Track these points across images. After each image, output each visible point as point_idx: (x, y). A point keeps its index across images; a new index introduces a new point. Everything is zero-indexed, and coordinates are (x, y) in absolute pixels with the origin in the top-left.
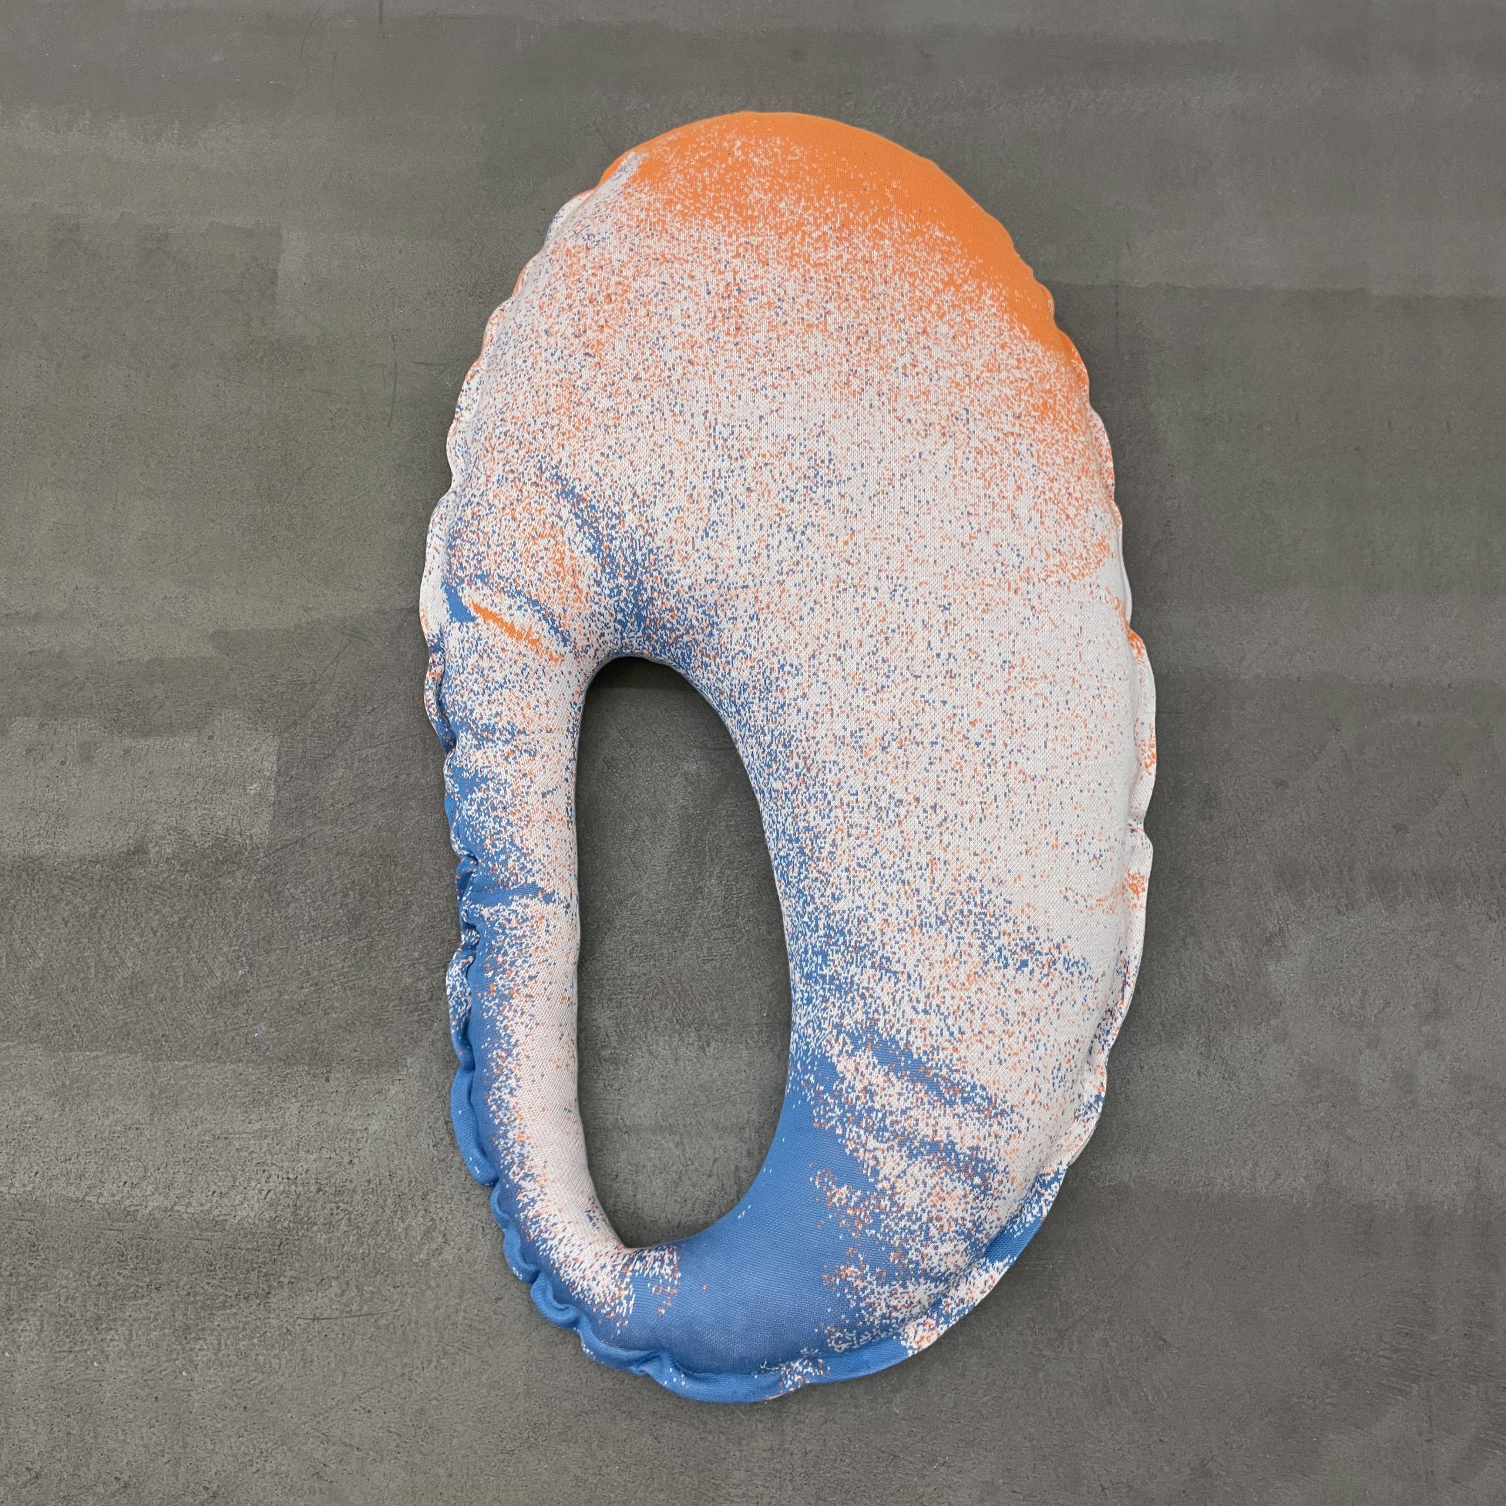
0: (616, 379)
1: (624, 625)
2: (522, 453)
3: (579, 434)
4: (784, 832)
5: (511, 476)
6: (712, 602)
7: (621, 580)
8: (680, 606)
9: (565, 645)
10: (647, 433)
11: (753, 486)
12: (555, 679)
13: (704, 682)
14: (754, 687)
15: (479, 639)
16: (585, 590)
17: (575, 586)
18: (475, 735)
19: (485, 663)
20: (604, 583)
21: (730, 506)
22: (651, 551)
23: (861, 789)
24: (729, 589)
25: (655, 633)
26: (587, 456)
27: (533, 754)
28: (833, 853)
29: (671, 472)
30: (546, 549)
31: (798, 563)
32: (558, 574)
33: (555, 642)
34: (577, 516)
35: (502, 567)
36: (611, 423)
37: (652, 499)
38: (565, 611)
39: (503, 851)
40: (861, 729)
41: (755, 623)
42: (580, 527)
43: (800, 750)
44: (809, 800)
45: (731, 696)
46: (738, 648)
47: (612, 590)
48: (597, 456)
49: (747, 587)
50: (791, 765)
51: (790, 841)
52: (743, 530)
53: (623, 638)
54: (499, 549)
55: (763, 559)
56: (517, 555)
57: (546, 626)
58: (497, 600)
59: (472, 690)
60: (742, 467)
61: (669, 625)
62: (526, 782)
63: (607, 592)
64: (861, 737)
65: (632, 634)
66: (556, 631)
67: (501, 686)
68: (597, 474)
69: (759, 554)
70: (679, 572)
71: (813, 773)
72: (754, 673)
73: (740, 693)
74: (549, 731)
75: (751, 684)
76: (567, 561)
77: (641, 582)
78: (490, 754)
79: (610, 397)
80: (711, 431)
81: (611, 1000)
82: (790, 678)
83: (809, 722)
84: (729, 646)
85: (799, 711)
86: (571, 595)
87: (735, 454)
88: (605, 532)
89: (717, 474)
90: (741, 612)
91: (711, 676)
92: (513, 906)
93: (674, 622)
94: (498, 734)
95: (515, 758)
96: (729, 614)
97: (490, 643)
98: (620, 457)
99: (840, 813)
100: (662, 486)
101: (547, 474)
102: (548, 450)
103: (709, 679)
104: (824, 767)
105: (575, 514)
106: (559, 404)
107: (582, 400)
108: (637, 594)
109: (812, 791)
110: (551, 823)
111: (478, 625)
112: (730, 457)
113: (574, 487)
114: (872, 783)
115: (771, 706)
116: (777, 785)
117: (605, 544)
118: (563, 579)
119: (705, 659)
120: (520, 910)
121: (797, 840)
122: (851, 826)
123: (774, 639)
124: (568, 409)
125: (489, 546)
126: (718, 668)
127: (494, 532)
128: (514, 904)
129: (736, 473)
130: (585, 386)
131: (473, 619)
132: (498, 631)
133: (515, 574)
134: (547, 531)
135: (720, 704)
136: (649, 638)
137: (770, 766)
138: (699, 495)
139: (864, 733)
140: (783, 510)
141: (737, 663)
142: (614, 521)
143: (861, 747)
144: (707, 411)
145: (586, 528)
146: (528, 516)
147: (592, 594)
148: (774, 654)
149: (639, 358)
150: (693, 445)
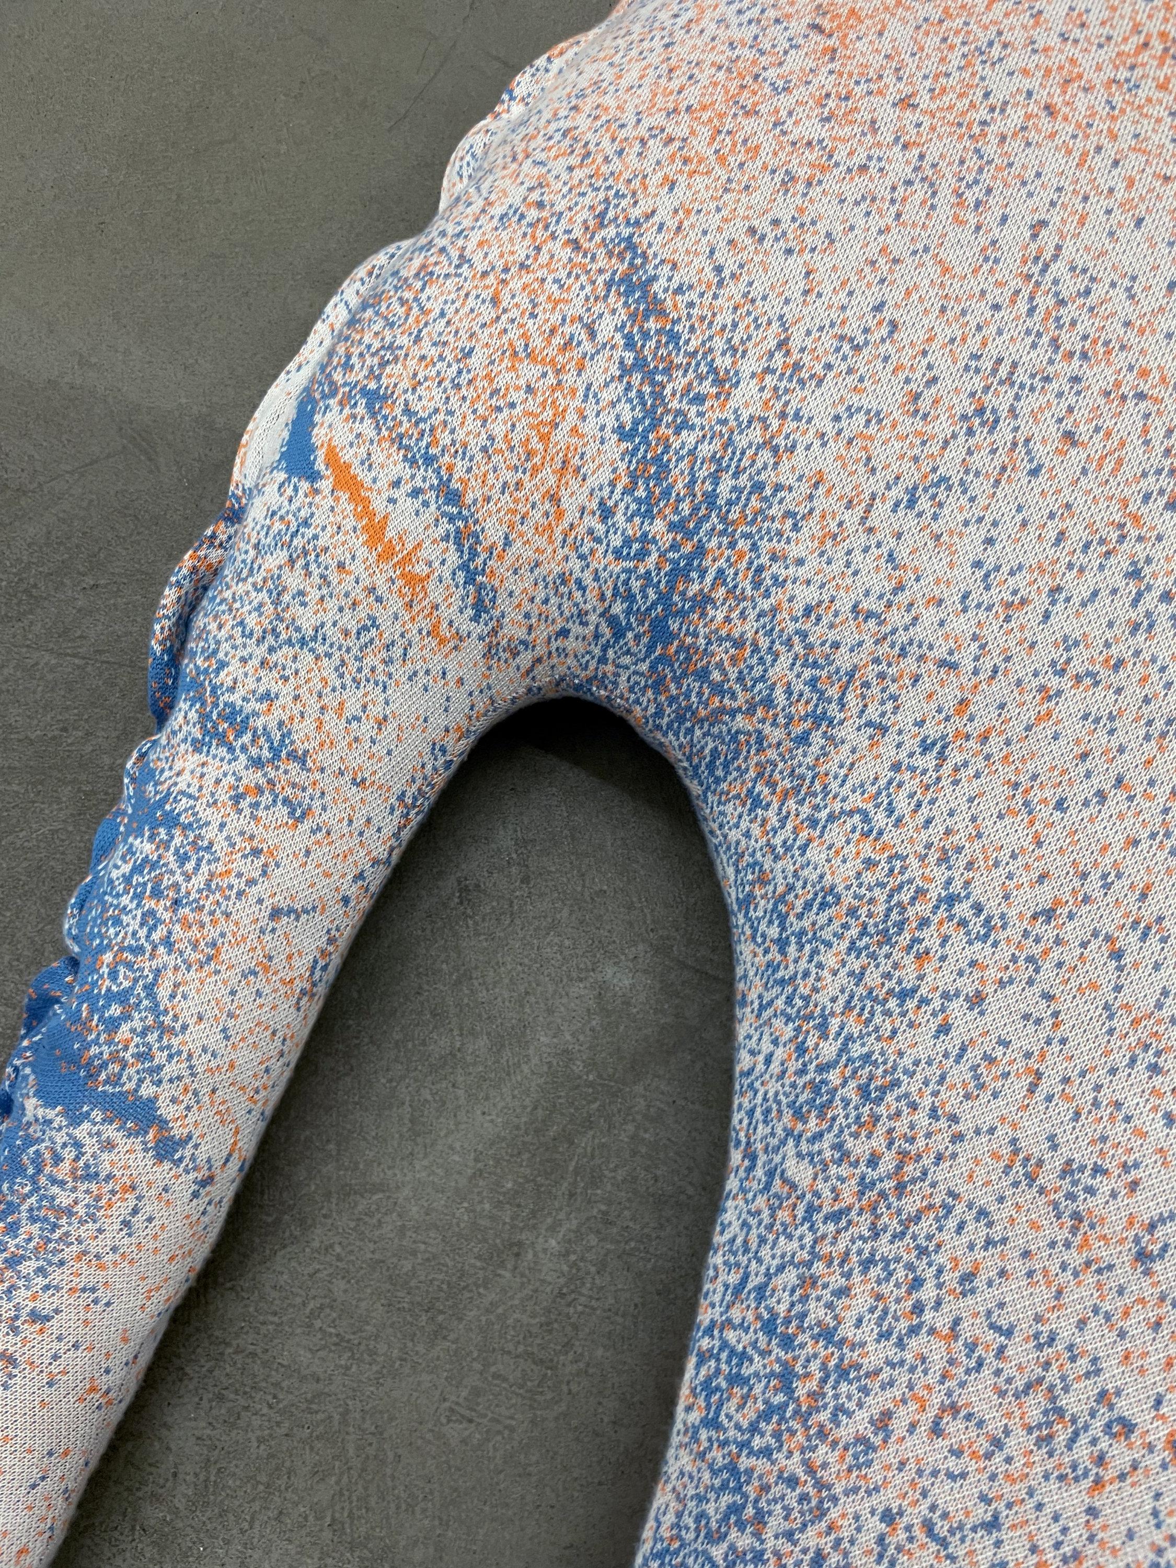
0: (859, 90)
1: (619, 632)
2: (579, 174)
3: (719, 171)
4: (761, 1290)
5: (533, 214)
6: (848, 666)
7: (659, 526)
8: (764, 643)
9: (476, 618)
10: (876, 222)
11: (1084, 431)
12: (422, 679)
13: (734, 835)
14: (852, 912)
15: (306, 523)
16: (571, 516)
17: (554, 499)
18: (204, 717)
19: (293, 580)
20: (620, 518)
21: (1002, 457)
22: (758, 487)
23: (1025, 1327)
24: (903, 653)
25: (677, 680)
26: (715, 220)
27: (297, 813)
28: (870, 1447)
29: (894, 325)
30: (529, 389)
31: (1119, 664)
32: (530, 454)
33: (457, 603)
34: (630, 344)
35: (420, 391)
36: (803, 172)
37: (819, 369)
38: (507, 543)
39: (123, 997)
40: (1097, 1170)
41: (930, 761)
42: (625, 371)
43: (901, 1126)
44: (867, 1264)
45: (782, 899)
46: (856, 800)
47: (628, 542)
48: (737, 230)
49: (953, 666)
50: (859, 1148)
51: (769, 1327)
52: (1010, 525)
53: (603, 660)
54: (434, 352)
55: (1030, 616)
56: (465, 377)
57: (453, 558)
58: (379, 457)
59: (242, 623)
60: (1076, 379)
61: (716, 676)
62: (252, 868)
63: (616, 541)
64: (1090, 1191)
65: (627, 660)
66: (470, 579)
67: (303, 642)
68: (719, 269)
69: (1023, 602)
70: (800, 562)
71: (911, 1205)
72: (869, 877)
73: (808, 906)
74: (360, 783)
75: (848, 900)
76: (561, 436)
77: (700, 551)
78: (212, 772)
79: (828, 120)
80: (1036, 270)
81: (221, 1398)
82: (958, 938)
83: (959, 1074)
84: (834, 786)
85: (944, 1029)
86: (537, 515)
87: (1070, 340)
88: (675, 405)
89: (1003, 372)
90: (905, 719)
91: (756, 831)
92: (82, 1131)
93: (733, 674)
94: (246, 738)
95: (256, 805)
96: (873, 713)
97: (321, 543)
98: (789, 252)
99: (937, 1352)
100: (857, 348)
101: (611, 232)
102: (636, 184)
103: (747, 835)
104: (949, 1210)
105: (629, 337)
106: (707, 100)
107: (762, 108)
108: (679, 573)
109: (884, 1247)
110: (259, 982)
111: (317, 492)
112: (1055, 343)
113: (655, 278)
114: (1066, 1331)
115: (873, 978)
116: (801, 1172)
117: (662, 430)
118: (535, 470)
119: (761, 788)
120: (90, 1146)
121: (787, 1342)
122: (954, 1409)
123: (961, 823)
124: (721, 116)
125: (418, 339)
126: (783, 821)
127: (442, 314)
128: (86, 1125)
129: (1055, 385)
130: (780, 83)
131: (314, 476)
132: (349, 523)
133: (441, 417)
134: (551, 352)
135: (747, 902)
136: (659, 685)
137: (799, 1115)
138: (936, 402)
139: (1104, 1185)
140: (1136, 519)
141: (835, 834)
142: (707, 387)
143: (1077, 1217)
144: (1043, 223)
145: (636, 378)
146: (526, 304)
147: (581, 530)
148: (944, 859)
149: (931, 66)
150: (974, 285)
